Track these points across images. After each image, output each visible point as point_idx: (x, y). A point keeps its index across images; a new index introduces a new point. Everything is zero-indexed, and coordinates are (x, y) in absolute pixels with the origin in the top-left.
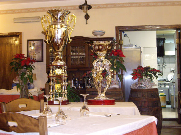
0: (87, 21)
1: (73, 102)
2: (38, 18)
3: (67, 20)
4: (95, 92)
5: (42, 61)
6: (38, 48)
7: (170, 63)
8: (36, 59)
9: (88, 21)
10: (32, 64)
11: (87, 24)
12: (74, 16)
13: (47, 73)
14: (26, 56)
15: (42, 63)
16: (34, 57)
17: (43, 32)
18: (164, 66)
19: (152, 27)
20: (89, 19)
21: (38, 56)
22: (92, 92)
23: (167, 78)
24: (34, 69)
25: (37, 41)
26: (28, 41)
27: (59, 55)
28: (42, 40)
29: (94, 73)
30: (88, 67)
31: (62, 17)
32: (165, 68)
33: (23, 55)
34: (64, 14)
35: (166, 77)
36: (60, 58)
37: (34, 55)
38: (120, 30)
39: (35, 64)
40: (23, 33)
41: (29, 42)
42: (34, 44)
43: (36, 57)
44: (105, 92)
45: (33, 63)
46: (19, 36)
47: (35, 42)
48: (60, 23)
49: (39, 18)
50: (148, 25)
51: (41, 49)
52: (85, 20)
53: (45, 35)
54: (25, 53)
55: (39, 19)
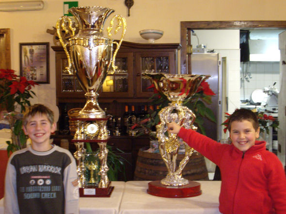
0: (129, 11)
1: (115, 180)
2: (39, 3)
3: (108, 28)
4: (156, 161)
5: (47, 82)
6: (41, 58)
7: (256, 72)
8: (36, 79)
9: (130, 9)
10: (31, 90)
11: (129, 15)
12: (121, 20)
13: (57, 105)
14: (17, 73)
15: (47, 85)
16: (33, 74)
17: (48, 31)
18: (247, 78)
19: (246, 23)
20: (132, 7)
21: (39, 74)
22: (152, 159)
23: (251, 97)
24: (32, 98)
25: (38, 46)
26: (21, 45)
27: (93, 97)
28: (47, 44)
29: (161, 131)
30: (133, 96)
31: (98, 23)
32: (248, 81)
33: (13, 71)
34: (101, 16)
35: (249, 96)
36: (94, 104)
37: (32, 70)
38: (189, 28)
39: (35, 89)
40: (11, 31)
41: (24, 47)
42: (33, 50)
43: (36, 74)
44: (181, 169)
45: (32, 87)
46: (5, 35)
47: (34, 47)
48: (93, 35)
49: (41, 3)
50: (240, 20)
51: (45, 60)
52: (125, 8)
53: (52, 36)
54: (15, 67)
55: (42, 5)
